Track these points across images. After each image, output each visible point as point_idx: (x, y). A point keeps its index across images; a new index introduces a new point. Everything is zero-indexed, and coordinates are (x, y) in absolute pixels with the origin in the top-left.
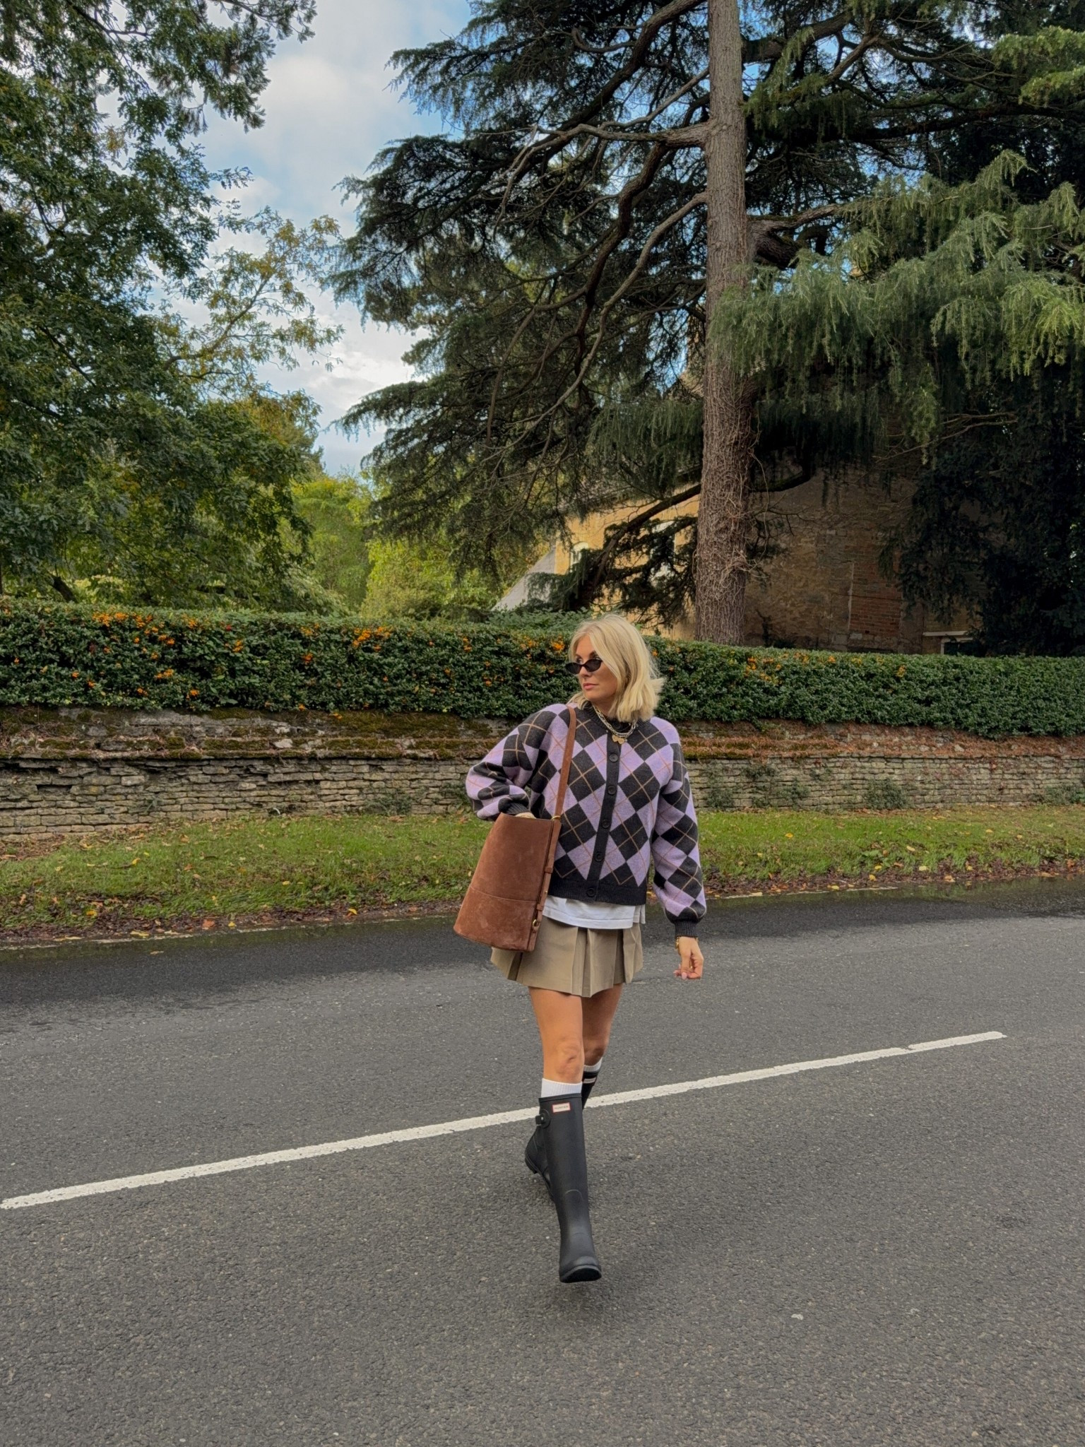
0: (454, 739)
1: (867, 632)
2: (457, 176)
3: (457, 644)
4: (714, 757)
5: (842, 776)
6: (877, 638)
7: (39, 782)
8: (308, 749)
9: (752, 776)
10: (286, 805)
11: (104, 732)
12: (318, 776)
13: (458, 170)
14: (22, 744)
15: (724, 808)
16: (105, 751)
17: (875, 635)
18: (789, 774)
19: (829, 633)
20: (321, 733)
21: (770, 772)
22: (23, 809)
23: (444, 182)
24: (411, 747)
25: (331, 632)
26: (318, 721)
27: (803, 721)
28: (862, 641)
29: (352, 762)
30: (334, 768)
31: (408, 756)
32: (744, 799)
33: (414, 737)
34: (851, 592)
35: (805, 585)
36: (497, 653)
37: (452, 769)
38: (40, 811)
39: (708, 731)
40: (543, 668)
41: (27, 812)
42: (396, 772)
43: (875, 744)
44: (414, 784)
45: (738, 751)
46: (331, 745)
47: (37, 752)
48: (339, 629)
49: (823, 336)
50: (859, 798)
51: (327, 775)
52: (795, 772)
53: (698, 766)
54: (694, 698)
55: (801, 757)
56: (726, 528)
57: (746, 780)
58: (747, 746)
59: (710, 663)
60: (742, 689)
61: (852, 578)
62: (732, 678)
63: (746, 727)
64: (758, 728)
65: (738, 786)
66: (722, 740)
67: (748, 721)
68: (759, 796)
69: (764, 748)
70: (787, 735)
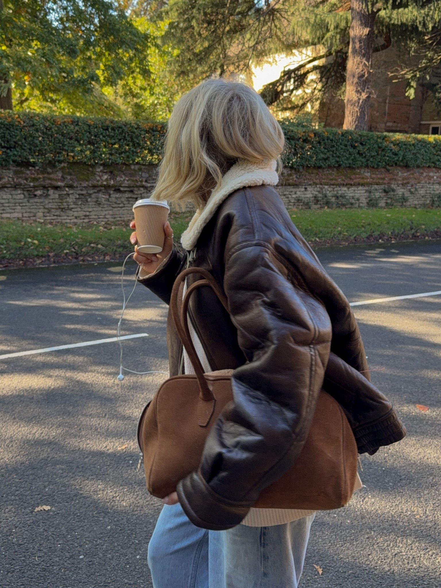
1: (395, 122)
4: (371, 184)
5: (422, 192)
6: (399, 125)
7: (127, 196)
9: (385, 191)
11: (147, 175)
14: (121, 180)
15: (375, 207)
16: (149, 183)
17: (398, 123)
18: (400, 191)
21: (393, 190)
22: (121, 207)
27: (407, 166)
28: (392, 126)
32: (382, 204)
34: (387, 101)
38: (128, 208)
39: (368, 172)
41: (123, 208)
43: (435, 177)
45: (381, 181)
47: (126, 183)
50: (428, 202)
52: (403, 190)
53: (365, 188)
54: (364, 158)
55: (406, 184)
56: (363, 76)
57: (384, 194)
58: (384, 179)
59: (372, 141)
60: (383, 153)
61: (388, 94)
62: (380, 148)
63: (383, 170)
64: (388, 171)
65: (380, 197)
66: (374, 176)
67: (384, 167)
68: (389, 201)
69: (391, 179)
70: (400, 174)
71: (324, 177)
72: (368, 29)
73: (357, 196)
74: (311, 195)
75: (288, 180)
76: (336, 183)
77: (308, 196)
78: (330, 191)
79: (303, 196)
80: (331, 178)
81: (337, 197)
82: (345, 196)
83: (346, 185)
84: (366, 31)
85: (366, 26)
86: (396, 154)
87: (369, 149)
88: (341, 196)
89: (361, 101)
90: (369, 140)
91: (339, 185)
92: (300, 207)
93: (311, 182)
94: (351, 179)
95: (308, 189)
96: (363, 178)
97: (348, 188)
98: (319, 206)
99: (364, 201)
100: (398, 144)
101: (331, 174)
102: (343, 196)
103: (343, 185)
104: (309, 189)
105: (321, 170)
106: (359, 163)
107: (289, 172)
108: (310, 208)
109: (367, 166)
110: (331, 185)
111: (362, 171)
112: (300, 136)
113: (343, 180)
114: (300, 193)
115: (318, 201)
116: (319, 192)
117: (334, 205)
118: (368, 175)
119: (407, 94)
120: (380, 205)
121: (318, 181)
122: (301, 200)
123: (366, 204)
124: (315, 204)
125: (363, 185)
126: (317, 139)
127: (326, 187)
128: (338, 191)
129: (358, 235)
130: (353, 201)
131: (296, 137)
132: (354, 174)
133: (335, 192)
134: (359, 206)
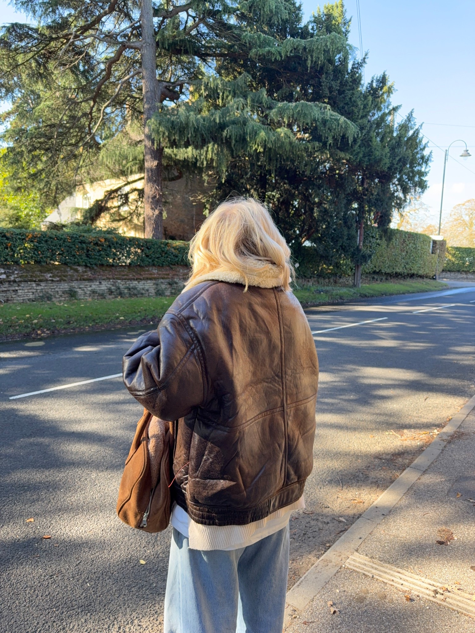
0: (66, 274)
2: (34, 42)
3: (65, 239)
4: (158, 278)
8: (12, 278)
9: (170, 284)
10: (6, 299)
12: (17, 288)
13: (35, 39)
15: (162, 296)
19: (187, 233)
20: (16, 272)
21: (176, 283)
23: (28, 43)
24: (50, 277)
25: (17, 234)
26: (15, 268)
29: (29, 283)
30: (22, 285)
31: (50, 280)
32: (168, 293)
33: (52, 273)
34: (194, 218)
35: (179, 215)
36: (80, 242)
37: (66, 284)
40: (98, 248)
42: (46, 286)
44: (53, 290)
45: (166, 276)
46: (21, 277)
48: (20, 234)
49: (188, 134)
51: (20, 288)
53: (153, 282)
54: (150, 258)
56: (155, 197)
57: (169, 286)
58: (168, 275)
59: (156, 246)
60: (166, 255)
61: (195, 213)
62: (163, 251)
63: (168, 268)
64: (172, 268)
65: (166, 288)
66: (160, 272)
67: (169, 266)
68: (173, 291)
69: (174, 275)
70: (181, 271)
71: (116, 273)
72: (157, 162)
73: (147, 287)
74: (106, 288)
75: (82, 276)
76: (127, 277)
77: (103, 288)
78: (123, 285)
79: (98, 288)
80: (123, 274)
81: (129, 289)
82: (136, 288)
83: (137, 279)
84: (156, 163)
85: (155, 159)
86: (177, 257)
87: (153, 252)
88: (132, 288)
89: (155, 216)
90: (154, 245)
91: (131, 279)
92: (96, 297)
93: (105, 278)
94: (141, 275)
95: (102, 283)
96: (151, 274)
97: (139, 282)
98: (113, 296)
99: (152, 291)
100: (178, 249)
101: (123, 271)
102: (135, 288)
103: (134, 279)
104: (104, 283)
105: (113, 268)
106: (147, 263)
107: (84, 270)
108: (105, 298)
109: (154, 265)
110: (123, 279)
111: (150, 269)
112: (90, 240)
113: (134, 276)
114: (95, 286)
115: (112, 292)
116: (113, 285)
117: (127, 295)
118: (156, 271)
119: (204, 213)
120: (166, 294)
121: (111, 277)
122: (96, 292)
123: (154, 294)
124: (110, 295)
125: (151, 279)
126: (107, 243)
127: (119, 281)
128: (129, 284)
129: (133, 319)
130: (144, 292)
131: (87, 241)
132: (144, 271)
133: (128, 285)
134: (149, 295)
